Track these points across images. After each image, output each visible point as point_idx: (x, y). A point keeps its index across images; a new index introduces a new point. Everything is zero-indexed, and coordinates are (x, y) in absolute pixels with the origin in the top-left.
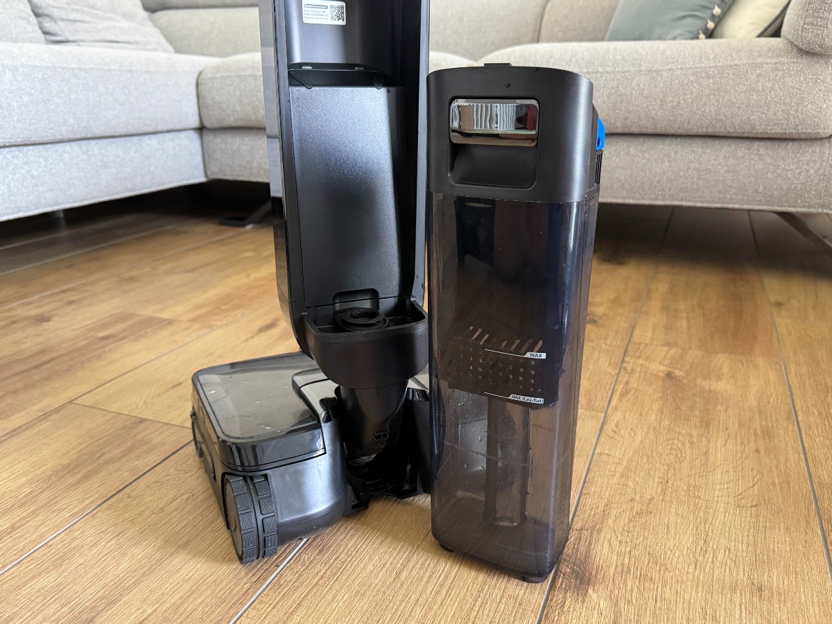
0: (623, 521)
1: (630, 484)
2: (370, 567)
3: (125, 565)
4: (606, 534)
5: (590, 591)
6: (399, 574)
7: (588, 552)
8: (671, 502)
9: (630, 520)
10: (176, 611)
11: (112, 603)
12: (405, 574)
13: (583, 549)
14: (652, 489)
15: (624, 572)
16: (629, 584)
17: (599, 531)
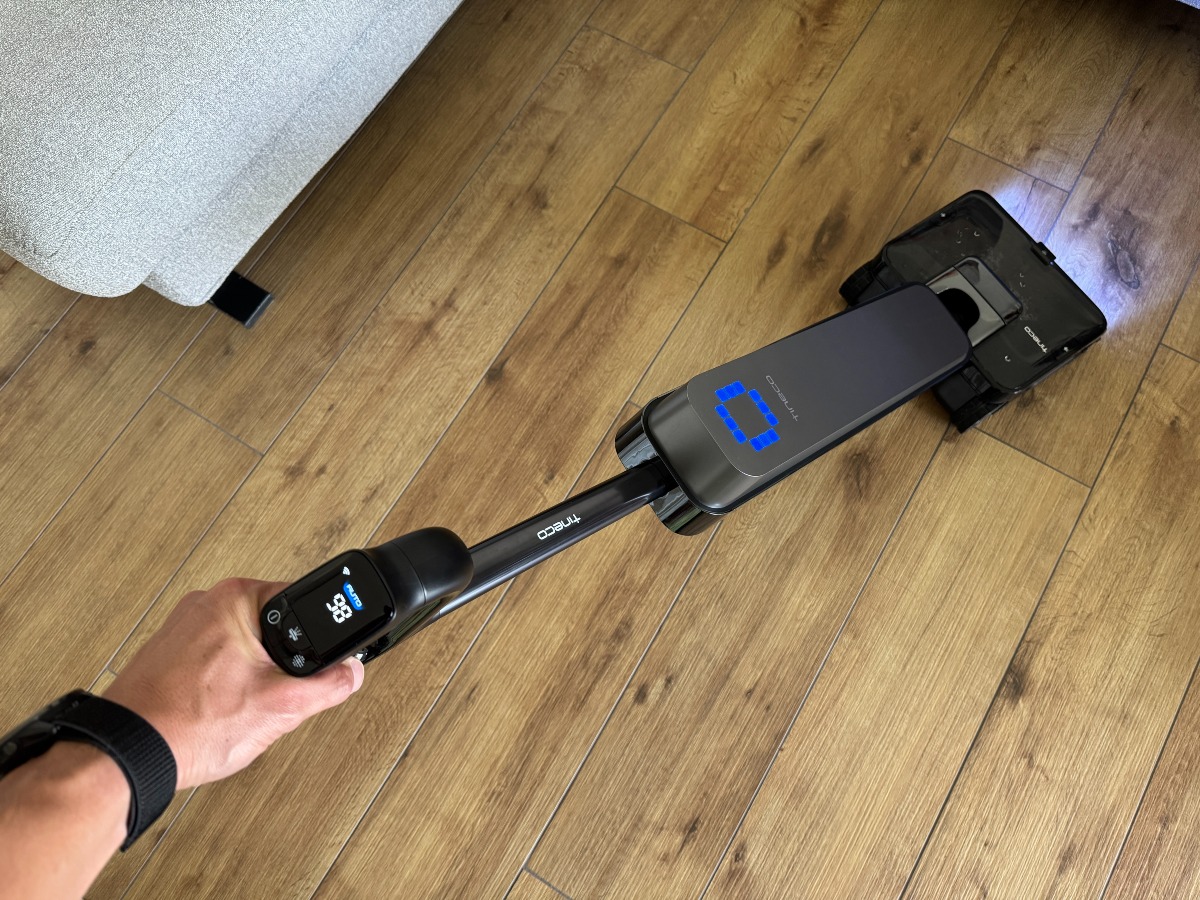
0: (1062, 636)
1: (1080, 595)
2: (887, 657)
3: (733, 629)
4: (1046, 650)
5: (1020, 701)
6: (905, 666)
7: (1028, 665)
8: (1102, 622)
9: (1066, 637)
10: (774, 677)
11: (736, 663)
12: (908, 667)
13: (1026, 661)
14: (1094, 604)
15: (1047, 687)
16: (1046, 699)
17: (1042, 645)
